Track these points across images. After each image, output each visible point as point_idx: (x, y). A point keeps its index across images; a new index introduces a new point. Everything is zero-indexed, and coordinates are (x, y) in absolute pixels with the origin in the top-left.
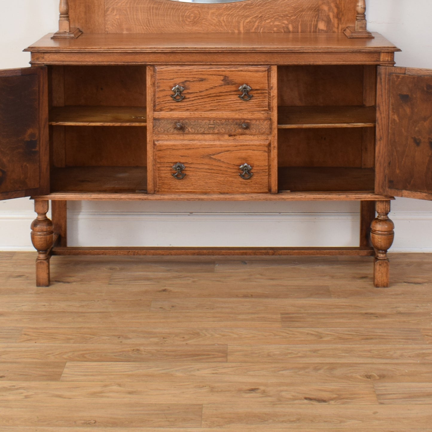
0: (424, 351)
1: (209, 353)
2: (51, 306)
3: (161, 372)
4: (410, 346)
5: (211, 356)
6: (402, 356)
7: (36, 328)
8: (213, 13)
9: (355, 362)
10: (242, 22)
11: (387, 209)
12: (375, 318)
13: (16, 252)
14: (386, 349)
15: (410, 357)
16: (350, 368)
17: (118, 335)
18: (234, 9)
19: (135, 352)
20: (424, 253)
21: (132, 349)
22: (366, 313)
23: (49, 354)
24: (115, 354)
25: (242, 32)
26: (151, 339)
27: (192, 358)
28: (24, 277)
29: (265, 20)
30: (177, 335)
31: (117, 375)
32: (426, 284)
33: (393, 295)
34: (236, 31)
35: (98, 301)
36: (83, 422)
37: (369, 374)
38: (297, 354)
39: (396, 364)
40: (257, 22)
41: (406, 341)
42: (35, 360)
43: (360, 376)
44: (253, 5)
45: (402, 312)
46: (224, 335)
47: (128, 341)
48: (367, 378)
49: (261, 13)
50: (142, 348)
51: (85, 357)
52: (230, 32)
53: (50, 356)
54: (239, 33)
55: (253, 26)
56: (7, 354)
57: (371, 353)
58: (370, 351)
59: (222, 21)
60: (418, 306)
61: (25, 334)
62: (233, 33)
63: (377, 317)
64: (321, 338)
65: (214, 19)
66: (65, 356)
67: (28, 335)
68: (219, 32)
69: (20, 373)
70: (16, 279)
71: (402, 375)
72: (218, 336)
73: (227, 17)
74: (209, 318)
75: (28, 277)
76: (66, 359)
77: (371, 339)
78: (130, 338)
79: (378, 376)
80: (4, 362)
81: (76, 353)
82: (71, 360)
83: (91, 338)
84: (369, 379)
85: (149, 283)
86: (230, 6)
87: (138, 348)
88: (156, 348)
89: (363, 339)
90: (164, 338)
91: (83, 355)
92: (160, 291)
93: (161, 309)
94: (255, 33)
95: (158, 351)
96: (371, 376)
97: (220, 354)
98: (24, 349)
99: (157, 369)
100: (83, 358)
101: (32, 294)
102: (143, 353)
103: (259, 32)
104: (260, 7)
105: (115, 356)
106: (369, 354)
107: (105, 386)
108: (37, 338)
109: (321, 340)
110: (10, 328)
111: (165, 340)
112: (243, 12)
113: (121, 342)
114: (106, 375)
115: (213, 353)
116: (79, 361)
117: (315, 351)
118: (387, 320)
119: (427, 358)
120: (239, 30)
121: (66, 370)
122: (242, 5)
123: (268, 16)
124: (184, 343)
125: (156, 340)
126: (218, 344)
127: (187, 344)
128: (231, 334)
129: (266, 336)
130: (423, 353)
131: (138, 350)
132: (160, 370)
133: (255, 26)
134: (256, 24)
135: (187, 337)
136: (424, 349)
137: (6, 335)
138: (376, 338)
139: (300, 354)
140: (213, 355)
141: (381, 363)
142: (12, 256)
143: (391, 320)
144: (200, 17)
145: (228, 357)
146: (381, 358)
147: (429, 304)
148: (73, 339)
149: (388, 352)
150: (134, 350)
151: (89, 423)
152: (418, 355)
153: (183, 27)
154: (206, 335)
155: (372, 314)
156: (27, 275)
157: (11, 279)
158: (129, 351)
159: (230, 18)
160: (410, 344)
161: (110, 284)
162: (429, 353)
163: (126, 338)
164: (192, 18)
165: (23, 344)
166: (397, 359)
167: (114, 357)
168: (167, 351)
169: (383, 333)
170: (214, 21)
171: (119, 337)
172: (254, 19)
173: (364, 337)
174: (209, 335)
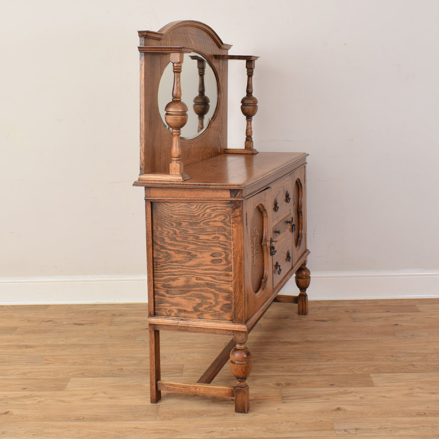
0: (320, 367)
1: (171, 370)
2: (67, 341)
3: (135, 384)
4: (311, 363)
5: (172, 372)
6: (304, 370)
7: (54, 356)
9: (271, 375)
12: (290, 345)
13: (49, 305)
14: (294, 366)
15: (309, 371)
16: (266, 379)
17: (109, 360)
19: (119, 371)
20: (331, 301)
22: (284, 342)
23: (60, 373)
24: (105, 372)
26: (132, 362)
28: (52, 321)
31: (104, 386)
32: (329, 321)
33: (305, 329)
35: (100, 337)
36: (75, 418)
37: (279, 383)
39: (299, 376)
41: (309, 360)
42: (49, 377)
43: (273, 384)
45: (309, 340)
46: (183, 358)
47: (116, 363)
48: (278, 385)
50: (125, 368)
53: (60, 374)
56: (31, 373)
57: (283, 368)
58: (282, 367)
60: (321, 337)
61: (46, 360)
63: (291, 344)
66: (70, 374)
67: (48, 360)
69: (38, 386)
70: (47, 323)
71: (302, 383)
72: (179, 358)
74: (174, 347)
75: (55, 321)
76: (71, 376)
77: (285, 359)
78: (117, 361)
79: (285, 384)
80: (28, 379)
81: (79, 372)
82: (75, 376)
83: (91, 362)
84: (279, 386)
85: (137, 324)
87: (122, 368)
88: (134, 368)
89: (278, 359)
91: (83, 374)
92: (144, 329)
93: (142, 341)
95: (135, 370)
96: (280, 384)
97: (178, 371)
98: (43, 370)
99: (132, 382)
100: (83, 375)
101: (55, 333)
102: (125, 371)
105: (105, 373)
106: (282, 369)
107: (95, 394)
108: (53, 362)
110: (36, 356)
113: (111, 364)
114: (97, 386)
115: (172, 370)
116: (80, 377)
118: (298, 346)
119: (322, 371)
121: (69, 383)
125: (135, 362)
126: (178, 364)
128: (188, 358)
130: (319, 368)
131: (122, 369)
132: (134, 382)
136: (320, 365)
137: (33, 360)
138: (288, 358)
140: (173, 371)
141: (289, 375)
142: (47, 308)
143: (301, 346)
145: (183, 373)
146: (289, 372)
147: (329, 335)
148: (79, 363)
149: (295, 367)
150: (119, 369)
151: (79, 419)
152: (315, 370)
154: (170, 358)
155: (288, 342)
156: (55, 320)
157: (43, 323)
158: (115, 370)
160: (311, 362)
161: (111, 325)
162: (324, 368)
165: (44, 367)
166: (301, 372)
168: (141, 370)
169: (294, 355)
171: (111, 361)
173: (280, 358)
174: (172, 358)
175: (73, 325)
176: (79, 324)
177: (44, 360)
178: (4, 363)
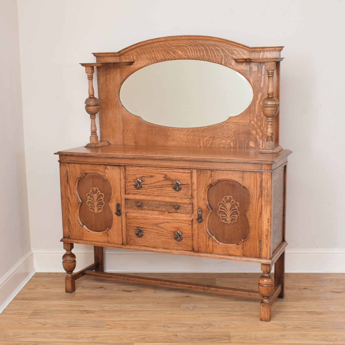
2: (121, 307)
6: (336, 339)
7: (114, 321)
8: (184, 134)
10: (202, 140)
11: (267, 270)
12: (316, 314)
17: (163, 326)
18: (197, 132)
19: (175, 337)
21: (173, 334)
22: (310, 312)
24: (162, 338)
25: (202, 146)
26: (184, 328)
27: (209, 340)
29: (216, 139)
30: (198, 325)
34: (198, 146)
38: (273, 337)
40: (211, 140)
41: (338, 330)
42: (115, 342)
44: (209, 129)
45: (332, 311)
46: (227, 326)
47: (170, 329)
49: (213, 134)
50: (178, 334)
51: (145, 340)
52: (195, 146)
53: (124, 339)
54: (200, 147)
55: (209, 143)
56: (98, 338)
58: (316, 336)
59: (190, 139)
60: (341, 308)
61: (108, 325)
62: (197, 147)
64: (286, 327)
65: (185, 138)
66: (133, 339)
67: (109, 325)
68: (188, 146)
70: (99, 289)
72: (223, 326)
73: (192, 136)
74: (216, 314)
75: (106, 288)
76: (134, 341)
77: (316, 328)
78: (170, 328)
81: (140, 337)
82: (137, 341)
83: (147, 327)
86: (194, 130)
88: (187, 334)
90: (191, 327)
92: (185, 297)
93: (187, 309)
94: (210, 147)
95: (188, 336)
97: (226, 338)
98: (108, 335)
101: (109, 299)
102: (180, 337)
103: (213, 147)
104: (212, 130)
106: (316, 338)
108: (114, 327)
109: (286, 328)
110: (98, 321)
111: (192, 328)
112: (202, 133)
113: (165, 330)
116: (141, 342)
117: (283, 336)
118: (324, 316)
120: (200, 145)
122: (202, 129)
123: (218, 137)
124: (204, 330)
125: (186, 329)
126: (225, 332)
127: (205, 331)
128: (231, 325)
129: (252, 326)
131: (176, 335)
133: (210, 143)
134: (211, 141)
135: (204, 327)
137: (96, 325)
138: (319, 328)
139: (274, 338)
140: (222, 338)
143: (327, 316)
144: (176, 136)
145: (231, 340)
148: (137, 328)
149: (327, 337)
150: (174, 335)
153: (167, 142)
154: (216, 326)
155: (314, 312)
157: (96, 289)
158: (171, 336)
159: (195, 137)
160: (341, 332)
161: (155, 292)
163: (169, 327)
164: (172, 137)
165: (107, 331)
166: (333, 341)
167: (162, 340)
168: (194, 336)
169: (323, 324)
170: (185, 139)
172: (209, 139)
173: (312, 327)
174: (218, 326)
175: (122, 292)
176: (128, 291)
177: (106, 325)
178: (72, 328)
